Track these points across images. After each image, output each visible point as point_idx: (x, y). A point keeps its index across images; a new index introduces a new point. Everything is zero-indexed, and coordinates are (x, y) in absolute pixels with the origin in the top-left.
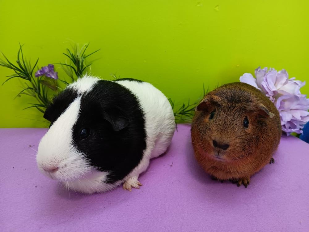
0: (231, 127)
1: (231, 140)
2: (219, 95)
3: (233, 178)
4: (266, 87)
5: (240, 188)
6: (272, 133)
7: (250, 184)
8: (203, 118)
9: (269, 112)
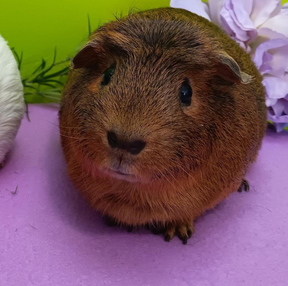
0: (151, 102)
1: (151, 131)
2: (125, 30)
3: (154, 222)
4: (231, 20)
5: (170, 244)
6: (246, 120)
7: (194, 235)
8: (86, 85)
9: (241, 72)
